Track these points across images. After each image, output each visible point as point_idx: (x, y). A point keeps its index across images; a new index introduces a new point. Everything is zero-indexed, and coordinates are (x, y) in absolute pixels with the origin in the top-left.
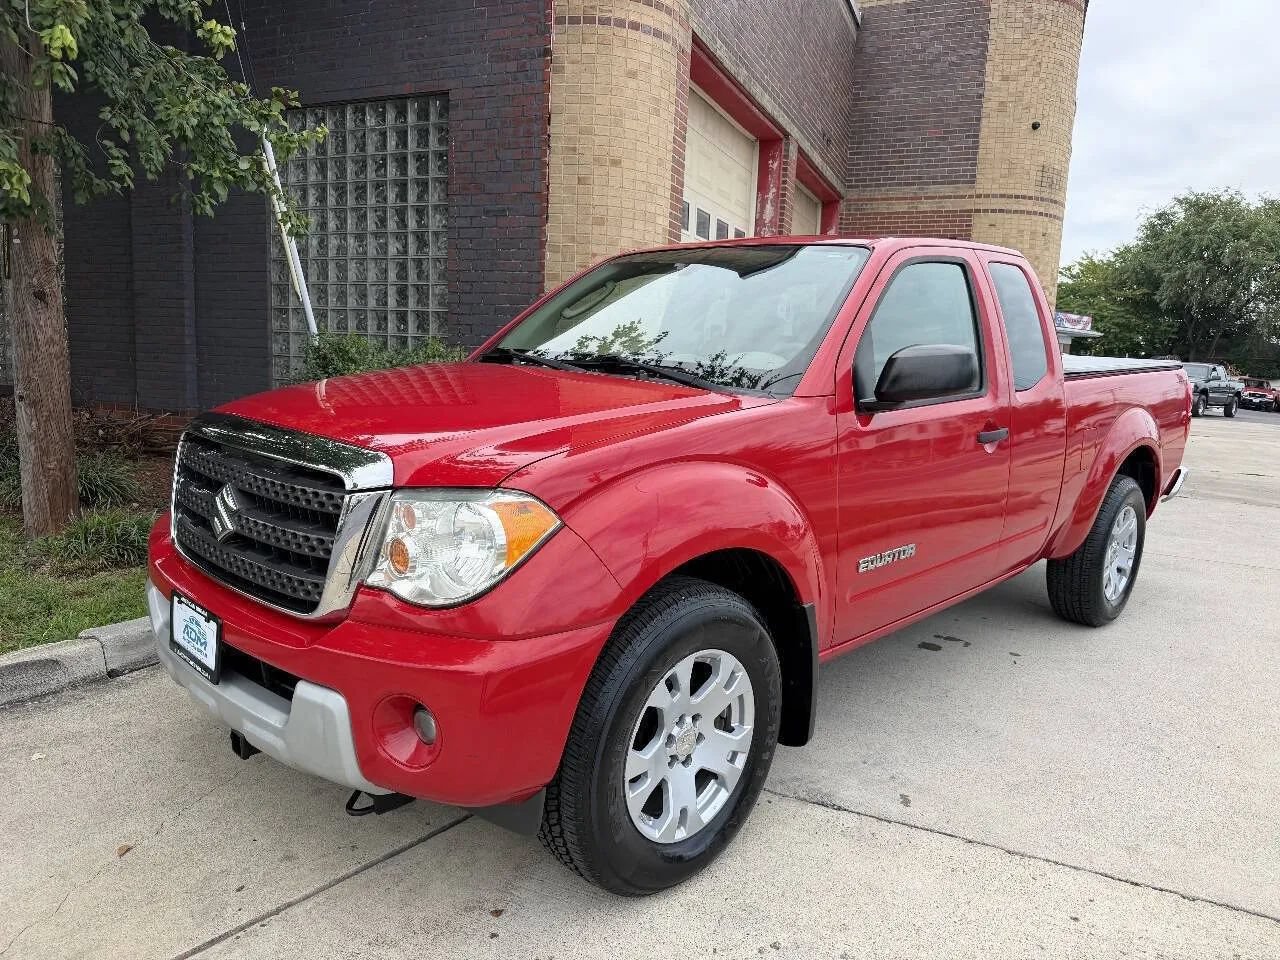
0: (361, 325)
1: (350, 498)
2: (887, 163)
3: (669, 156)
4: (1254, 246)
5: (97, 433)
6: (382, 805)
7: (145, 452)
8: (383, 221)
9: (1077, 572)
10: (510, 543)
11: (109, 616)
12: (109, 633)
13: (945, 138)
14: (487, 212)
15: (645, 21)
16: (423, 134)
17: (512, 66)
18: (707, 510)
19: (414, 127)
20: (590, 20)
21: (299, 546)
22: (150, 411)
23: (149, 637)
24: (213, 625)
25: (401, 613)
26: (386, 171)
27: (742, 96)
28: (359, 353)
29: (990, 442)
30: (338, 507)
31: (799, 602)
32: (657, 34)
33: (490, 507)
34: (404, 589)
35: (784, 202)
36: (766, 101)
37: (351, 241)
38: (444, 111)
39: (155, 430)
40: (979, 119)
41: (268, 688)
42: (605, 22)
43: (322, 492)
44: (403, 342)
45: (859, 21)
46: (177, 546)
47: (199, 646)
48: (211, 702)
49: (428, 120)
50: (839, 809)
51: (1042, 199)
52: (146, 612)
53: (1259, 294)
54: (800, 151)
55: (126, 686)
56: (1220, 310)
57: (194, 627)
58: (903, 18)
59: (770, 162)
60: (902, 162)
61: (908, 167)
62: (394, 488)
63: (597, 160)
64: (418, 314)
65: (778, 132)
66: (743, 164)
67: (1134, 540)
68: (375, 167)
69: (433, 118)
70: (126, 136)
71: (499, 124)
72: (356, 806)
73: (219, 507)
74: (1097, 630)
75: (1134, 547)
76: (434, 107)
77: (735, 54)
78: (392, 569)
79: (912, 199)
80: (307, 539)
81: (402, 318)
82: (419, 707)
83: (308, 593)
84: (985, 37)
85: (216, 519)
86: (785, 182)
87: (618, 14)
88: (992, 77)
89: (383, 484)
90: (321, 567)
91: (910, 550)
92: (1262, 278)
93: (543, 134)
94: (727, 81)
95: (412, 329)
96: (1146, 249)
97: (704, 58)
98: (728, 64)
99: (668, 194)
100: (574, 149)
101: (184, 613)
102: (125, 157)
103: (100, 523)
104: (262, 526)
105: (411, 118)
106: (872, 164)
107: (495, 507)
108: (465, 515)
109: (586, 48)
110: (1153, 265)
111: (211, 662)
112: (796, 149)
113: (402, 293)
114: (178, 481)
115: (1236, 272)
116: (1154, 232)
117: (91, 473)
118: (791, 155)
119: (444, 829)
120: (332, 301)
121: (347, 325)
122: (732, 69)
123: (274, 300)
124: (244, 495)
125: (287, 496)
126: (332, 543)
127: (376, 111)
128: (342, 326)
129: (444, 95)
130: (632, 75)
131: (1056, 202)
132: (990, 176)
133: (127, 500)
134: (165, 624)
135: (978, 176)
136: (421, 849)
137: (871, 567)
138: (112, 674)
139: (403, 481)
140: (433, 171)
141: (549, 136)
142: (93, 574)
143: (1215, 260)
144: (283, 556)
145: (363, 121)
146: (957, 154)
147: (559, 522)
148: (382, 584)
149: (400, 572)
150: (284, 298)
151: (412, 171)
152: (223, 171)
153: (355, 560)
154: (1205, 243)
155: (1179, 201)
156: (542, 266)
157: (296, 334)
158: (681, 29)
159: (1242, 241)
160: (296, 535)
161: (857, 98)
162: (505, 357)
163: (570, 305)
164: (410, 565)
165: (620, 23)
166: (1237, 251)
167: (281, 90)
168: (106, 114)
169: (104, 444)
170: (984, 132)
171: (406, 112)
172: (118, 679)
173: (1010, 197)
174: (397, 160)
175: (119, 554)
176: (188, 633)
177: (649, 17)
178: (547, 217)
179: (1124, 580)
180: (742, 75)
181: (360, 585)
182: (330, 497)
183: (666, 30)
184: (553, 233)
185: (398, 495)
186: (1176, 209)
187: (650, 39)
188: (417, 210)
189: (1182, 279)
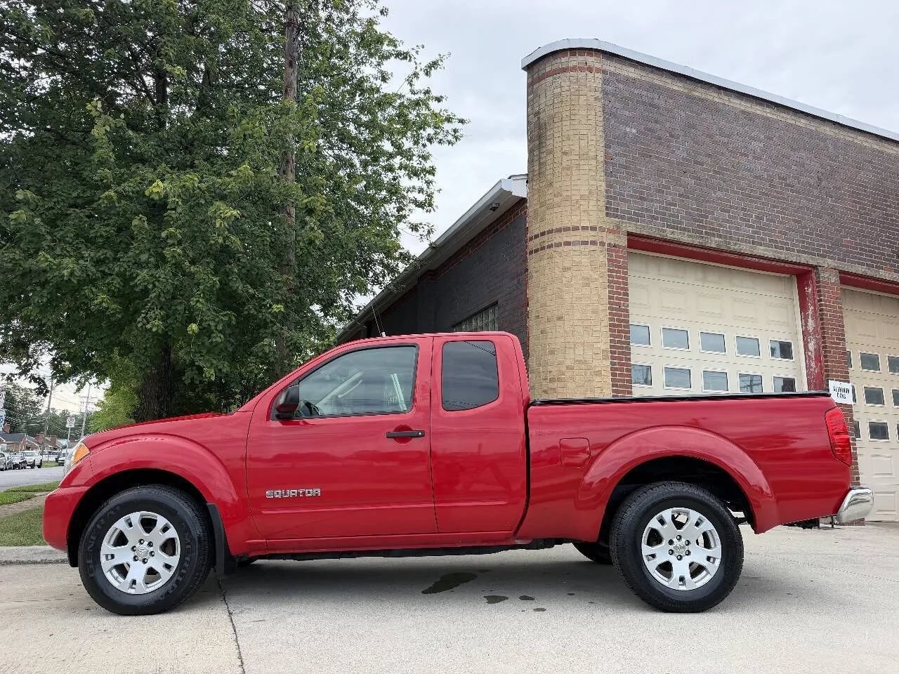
15: (574, 239)
20: (543, 248)
27: (725, 254)
32: (585, 243)
35: (822, 315)
42: (550, 247)
54: (840, 272)
59: (806, 288)
63: (549, 320)
66: (776, 294)
71: (513, 312)
86: (820, 300)
87: (558, 241)
98: (687, 240)
109: (542, 263)
112: (836, 274)
118: (825, 280)
141: (528, 312)
147: (89, 452)
158: (610, 235)
165: (558, 245)
177: (577, 236)
183: (592, 239)
187: (577, 248)
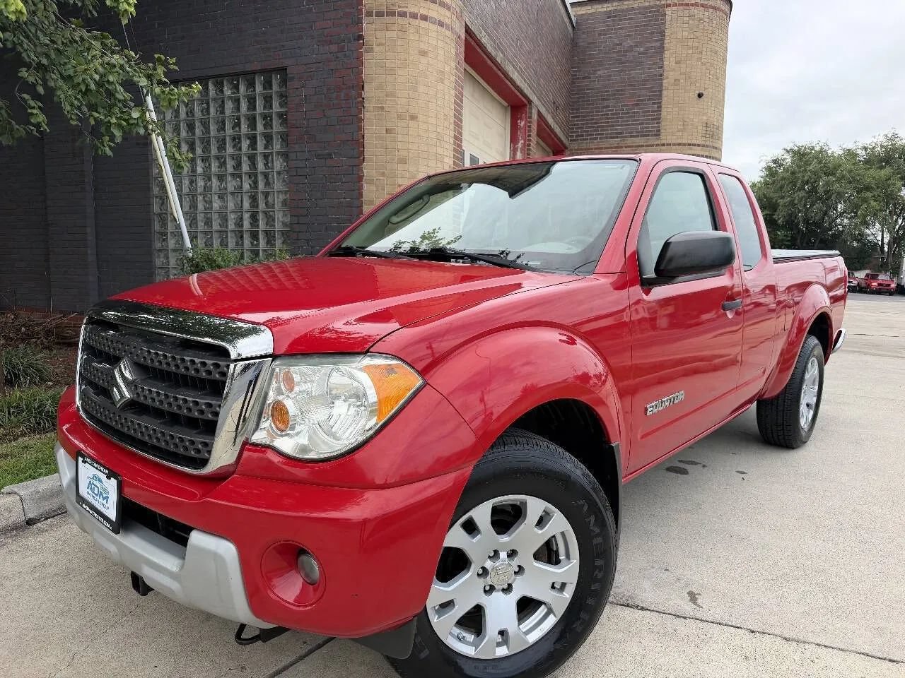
0: (224, 243)
1: (235, 366)
2: (598, 123)
3: (452, 113)
4: (839, 180)
5: (20, 330)
6: (265, 636)
7: (58, 343)
8: (238, 165)
9: (780, 408)
10: (380, 401)
11: (28, 474)
12: (26, 489)
13: (637, 105)
14: (318, 156)
15: (432, 14)
16: (268, 100)
17: (334, 48)
18: (528, 369)
19: (261, 94)
20: (392, 14)
21: (189, 410)
22: (61, 312)
23: (58, 492)
24: (113, 482)
25: (285, 467)
26: (240, 128)
27: (500, 74)
28: (224, 261)
29: (731, 309)
30: (224, 374)
31: (609, 442)
32: (441, 24)
33: (361, 369)
34: (286, 445)
35: (529, 150)
36: (515, 76)
37: (215, 181)
38: (284, 82)
39: (66, 327)
40: (661, 91)
41: (164, 536)
42: (403, 15)
43: (209, 362)
44: (256, 253)
45: (575, 24)
46: (81, 413)
47: (101, 500)
48: (113, 549)
49: (271, 89)
50: (642, 609)
51: (707, 146)
52: (56, 470)
53: (843, 213)
54: (539, 114)
55: (41, 531)
56: (818, 224)
57: (97, 483)
58: (604, 22)
59: (519, 121)
60: (608, 122)
61: (613, 126)
62: (274, 356)
63: (400, 117)
64: (266, 232)
65: (524, 99)
66: (500, 122)
67: (817, 383)
68: (232, 125)
69: (275, 87)
70: (41, 90)
71: (325, 90)
72: (244, 636)
73: (117, 376)
74: (795, 450)
75: (817, 387)
76: (276, 80)
77: (495, 42)
78: (274, 427)
79: (616, 147)
80: (196, 403)
81: (254, 236)
82: (302, 552)
83: (198, 451)
84: (663, 34)
85: (115, 389)
86: (530, 136)
87: (413, 10)
88: (669, 60)
89: (263, 353)
90: (210, 428)
91: (681, 395)
92: (845, 202)
93: (358, 97)
94: (489, 62)
95: (262, 244)
96: (766, 184)
97: (473, 43)
98: (490, 49)
99: (452, 141)
100: (382, 108)
101: (88, 471)
102: (40, 108)
103: (20, 399)
104: (156, 393)
105: (259, 88)
106: (587, 124)
107: (367, 369)
108: (336, 379)
109: (389, 34)
110: (771, 194)
111: (112, 514)
112: (536, 112)
113: (254, 217)
114: (82, 358)
115: (828, 199)
116: (771, 172)
117: (15, 361)
118: (533, 116)
119: (319, 647)
120: (201, 225)
121: (212, 243)
122: (493, 53)
123: (157, 226)
124: (139, 367)
125: (177, 366)
126: (220, 406)
127: (232, 83)
128: (209, 243)
129: (283, 70)
130: (424, 53)
131: (716, 148)
132: (670, 131)
133: (43, 380)
134: (72, 480)
135: (662, 131)
136: (301, 666)
137: (655, 411)
138: (30, 522)
139: (283, 350)
140: (277, 127)
141: (363, 99)
142: (15, 440)
143: (814, 189)
144: (174, 419)
145: (222, 91)
146: (647, 116)
147: (421, 381)
148: (267, 441)
149: (282, 431)
150: (164, 225)
151: (260, 127)
152: (117, 118)
153: (239, 421)
154: (806, 178)
155: (787, 150)
156: (361, 195)
157: (174, 251)
158: (457, 22)
159: (830, 177)
160: (186, 400)
161: (574, 78)
162: (349, 252)
163: (396, 213)
164: (291, 423)
165: (414, 16)
166: (827, 184)
167: (163, 57)
168: (23, 73)
169: (25, 339)
170: (664, 100)
171: (254, 83)
172: (35, 527)
173: (685, 145)
174: (249, 119)
175: (37, 423)
176: (91, 489)
177: (434, 11)
178: (364, 158)
179: (812, 413)
180: (499, 58)
181: (245, 443)
182: (217, 366)
183: (447, 21)
184: (368, 170)
185: (277, 362)
186: (785, 156)
187: (434, 27)
188: (265, 156)
189: (792, 203)
